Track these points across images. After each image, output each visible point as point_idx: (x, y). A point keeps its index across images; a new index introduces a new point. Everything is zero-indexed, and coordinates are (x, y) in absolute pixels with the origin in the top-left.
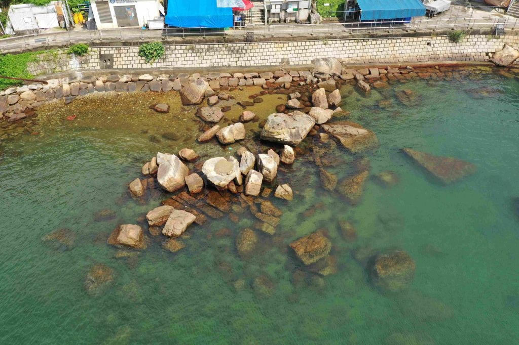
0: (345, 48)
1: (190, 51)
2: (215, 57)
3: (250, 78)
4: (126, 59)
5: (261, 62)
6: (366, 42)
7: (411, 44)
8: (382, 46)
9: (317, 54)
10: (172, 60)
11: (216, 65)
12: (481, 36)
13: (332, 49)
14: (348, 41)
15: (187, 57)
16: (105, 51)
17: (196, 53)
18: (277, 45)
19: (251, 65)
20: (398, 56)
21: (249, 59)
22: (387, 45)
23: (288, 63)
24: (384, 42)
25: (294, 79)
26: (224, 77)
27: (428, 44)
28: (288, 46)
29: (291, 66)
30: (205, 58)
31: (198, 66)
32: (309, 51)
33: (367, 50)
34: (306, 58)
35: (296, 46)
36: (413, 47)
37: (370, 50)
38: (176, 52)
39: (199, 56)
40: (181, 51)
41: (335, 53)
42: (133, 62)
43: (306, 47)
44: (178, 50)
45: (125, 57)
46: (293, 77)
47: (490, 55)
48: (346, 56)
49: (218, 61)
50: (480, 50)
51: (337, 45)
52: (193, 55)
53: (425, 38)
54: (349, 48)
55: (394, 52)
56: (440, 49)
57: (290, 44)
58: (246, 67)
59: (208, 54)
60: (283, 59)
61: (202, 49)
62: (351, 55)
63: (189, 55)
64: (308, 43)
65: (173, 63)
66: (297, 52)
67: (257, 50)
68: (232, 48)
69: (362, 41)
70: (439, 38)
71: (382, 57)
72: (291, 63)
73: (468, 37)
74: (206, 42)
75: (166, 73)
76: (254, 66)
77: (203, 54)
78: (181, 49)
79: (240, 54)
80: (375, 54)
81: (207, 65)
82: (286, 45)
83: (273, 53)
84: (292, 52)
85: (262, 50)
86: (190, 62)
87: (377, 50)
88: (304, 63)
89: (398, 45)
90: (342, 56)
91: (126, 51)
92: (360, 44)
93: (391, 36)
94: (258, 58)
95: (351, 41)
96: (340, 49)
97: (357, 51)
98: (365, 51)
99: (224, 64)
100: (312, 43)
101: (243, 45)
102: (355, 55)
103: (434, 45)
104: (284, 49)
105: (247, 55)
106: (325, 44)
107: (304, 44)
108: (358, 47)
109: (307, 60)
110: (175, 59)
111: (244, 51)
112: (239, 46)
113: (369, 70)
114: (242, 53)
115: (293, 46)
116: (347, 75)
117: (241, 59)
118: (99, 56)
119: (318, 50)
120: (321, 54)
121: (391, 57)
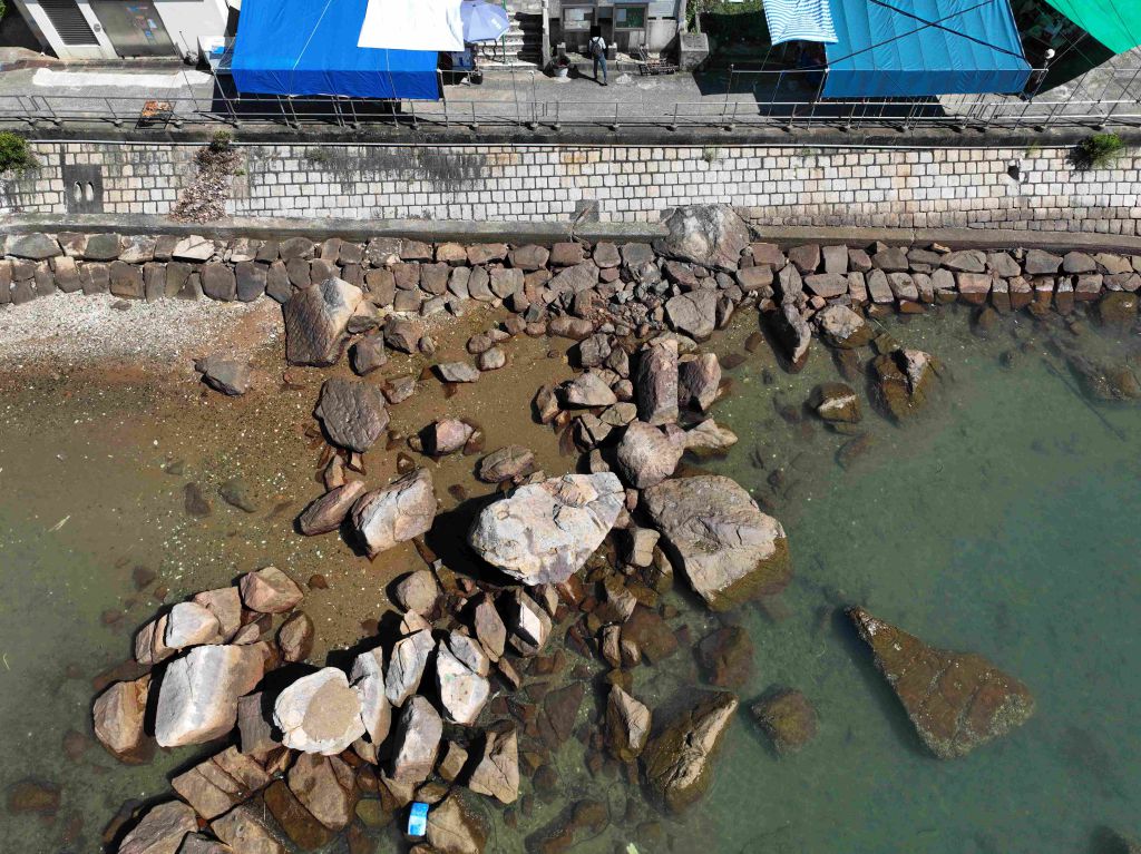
0: (763, 175)
1: (317, 166)
2: (389, 187)
3: (483, 265)
4: (137, 183)
5: (517, 208)
6: (830, 156)
7: (960, 168)
8: (875, 171)
9: (680, 190)
10: (266, 191)
11: (389, 214)
13: (725, 177)
14: (778, 152)
15: (307, 183)
16: (78, 154)
17: (336, 172)
18: (567, 156)
19: (490, 218)
20: (913, 206)
21: (485, 197)
22: (888, 171)
23: (595, 215)
24: (883, 158)
25: (604, 275)
26: (410, 260)
27: (1013, 172)
28: (601, 161)
29: (601, 226)
30: (361, 188)
31: (338, 213)
32: (659, 179)
33: (827, 185)
34: (647, 204)
35: (621, 162)
36: (965, 180)
37: (839, 185)
38: (279, 165)
40: (293, 165)
41: (733, 189)
42: (156, 195)
43: (652, 167)
44: (283, 160)
45: (135, 175)
46: (601, 268)
48: (764, 200)
51: (742, 164)
52: (326, 178)
53: (1006, 153)
54: (776, 174)
55: (906, 195)
56: (1043, 189)
57: (607, 153)
58: (474, 223)
59: (369, 175)
60: (580, 203)
61: (353, 160)
62: (777, 199)
63: (314, 177)
64: (658, 153)
65: (270, 203)
66: (623, 180)
67: (510, 171)
68: (439, 161)
69: (819, 151)
70: (1049, 153)
71: (867, 207)
72: (604, 217)
74: (363, 138)
75: (248, 234)
77: (356, 177)
78: (291, 158)
79: (460, 180)
80: (848, 197)
81: (366, 214)
82: (594, 156)
83: (554, 183)
84: (610, 181)
85: (522, 171)
86: (316, 202)
87: (854, 184)
88: (641, 218)
89: (920, 170)
90: (752, 201)
91: (135, 158)
92: (810, 162)
93: (907, 141)
94: (511, 196)
95: (786, 152)
96: (750, 176)
97: (797, 186)
98: (822, 185)
99: (413, 211)
100: (671, 153)
101: (468, 150)
102: (790, 199)
103: (1027, 176)
104: (587, 169)
105: (479, 185)
106: (708, 159)
107: (646, 154)
108: (803, 174)
109: (646, 213)
110: (275, 190)
111: (471, 173)
112: (458, 154)
113: (822, 255)
114: (466, 178)
115: (615, 161)
116: (756, 270)
117: (462, 197)
118: (59, 169)
119: (685, 178)
120: (692, 190)
121: (894, 208)
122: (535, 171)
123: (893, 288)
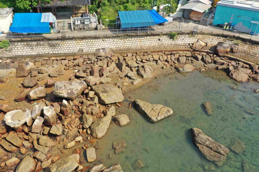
0: (114, 43)
1: (26, 46)
2: (41, 49)
3: (60, 60)
5: (67, 51)
6: (126, 39)
7: (150, 40)
8: (135, 41)
9: (99, 46)
10: (15, 51)
11: (41, 53)
12: (186, 35)
13: (107, 43)
14: (116, 39)
15: (24, 49)
17: (30, 47)
18: (76, 42)
19: (61, 53)
20: (143, 46)
21: (60, 49)
22: (137, 41)
23: (82, 51)
24: (136, 39)
25: (85, 60)
26: (45, 60)
27: (159, 40)
28: (83, 42)
29: (84, 53)
30: (35, 49)
31: (30, 54)
32: (95, 44)
33: (126, 44)
34: (93, 48)
35: (87, 42)
36: (151, 41)
37: (128, 43)
38: (18, 46)
40: (21, 46)
41: (109, 45)
43: (93, 43)
44: (19, 45)
46: (84, 59)
47: (191, 45)
48: (115, 47)
50: (186, 43)
51: (110, 41)
52: (28, 48)
53: (157, 37)
54: (117, 43)
55: (141, 44)
56: (165, 42)
57: (84, 41)
58: (58, 54)
59: (36, 47)
60: (79, 49)
61: (33, 44)
62: (117, 46)
63: (25, 48)
64: (94, 40)
65: (15, 53)
66: (88, 45)
67: (65, 45)
68: (51, 44)
69: (124, 39)
70: (165, 37)
71: (134, 47)
72: (84, 51)
73: (180, 36)
74: (36, 40)
75: (10, 58)
76: (63, 53)
77: (34, 47)
78: (21, 45)
79: (55, 47)
80: (130, 45)
81: (36, 53)
82: (82, 41)
83: (74, 46)
84: (85, 45)
85: (68, 45)
86: (25, 52)
87: (131, 43)
88: (92, 51)
89: (143, 40)
90: (113, 47)
92: (123, 40)
93: (139, 36)
94: (66, 49)
95: (118, 39)
96: (112, 43)
97: (121, 44)
98: (125, 44)
99: (46, 52)
100: (96, 40)
101: (57, 42)
102: (120, 46)
103: (162, 40)
104: (81, 44)
105: (59, 47)
106: (104, 41)
107: (92, 41)
108: (121, 42)
109: (93, 49)
110: (17, 51)
111: (58, 45)
112: (55, 43)
113: (127, 54)
114: (57, 46)
115: (86, 42)
116: (114, 57)
117: (56, 50)
119: (99, 44)
120: (101, 46)
121: (139, 47)
122: (70, 44)
123: (141, 58)
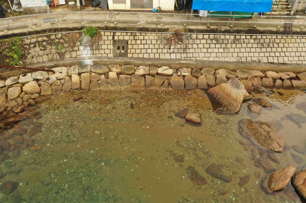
1: (214, 42)
2: (243, 50)
4: (142, 46)
5: (296, 59)
10: (193, 50)
11: (244, 60)
15: (210, 48)
16: (120, 36)
17: (221, 44)
19: (286, 62)
21: (283, 54)
26: (257, 77)
31: (222, 59)
38: (198, 41)
39: (224, 48)
40: (204, 41)
42: (149, 51)
44: (200, 39)
45: (141, 44)
49: (246, 55)
52: (218, 46)
58: (279, 64)
59: (234, 46)
61: (228, 40)
63: (212, 46)
65: (195, 55)
67: (291, 45)
68: (262, 41)
74: (232, 32)
75: (188, 66)
76: (289, 64)
77: (229, 46)
78: (203, 39)
79: (271, 48)
81: (234, 60)
85: (296, 45)
86: (213, 55)
91: (142, 38)
94: (293, 54)
99: (254, 59)
101: (273, 37)
105: (279, 50)
110: (197, 50)
111: (276, 45)
112: (269, 39)
114: (274, 47)
117: (273, 54)
118: (112, 41)
122: (301, 45)
